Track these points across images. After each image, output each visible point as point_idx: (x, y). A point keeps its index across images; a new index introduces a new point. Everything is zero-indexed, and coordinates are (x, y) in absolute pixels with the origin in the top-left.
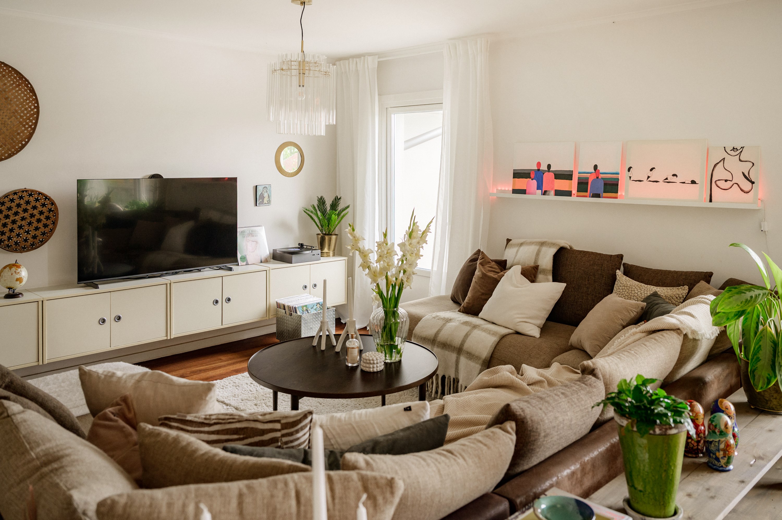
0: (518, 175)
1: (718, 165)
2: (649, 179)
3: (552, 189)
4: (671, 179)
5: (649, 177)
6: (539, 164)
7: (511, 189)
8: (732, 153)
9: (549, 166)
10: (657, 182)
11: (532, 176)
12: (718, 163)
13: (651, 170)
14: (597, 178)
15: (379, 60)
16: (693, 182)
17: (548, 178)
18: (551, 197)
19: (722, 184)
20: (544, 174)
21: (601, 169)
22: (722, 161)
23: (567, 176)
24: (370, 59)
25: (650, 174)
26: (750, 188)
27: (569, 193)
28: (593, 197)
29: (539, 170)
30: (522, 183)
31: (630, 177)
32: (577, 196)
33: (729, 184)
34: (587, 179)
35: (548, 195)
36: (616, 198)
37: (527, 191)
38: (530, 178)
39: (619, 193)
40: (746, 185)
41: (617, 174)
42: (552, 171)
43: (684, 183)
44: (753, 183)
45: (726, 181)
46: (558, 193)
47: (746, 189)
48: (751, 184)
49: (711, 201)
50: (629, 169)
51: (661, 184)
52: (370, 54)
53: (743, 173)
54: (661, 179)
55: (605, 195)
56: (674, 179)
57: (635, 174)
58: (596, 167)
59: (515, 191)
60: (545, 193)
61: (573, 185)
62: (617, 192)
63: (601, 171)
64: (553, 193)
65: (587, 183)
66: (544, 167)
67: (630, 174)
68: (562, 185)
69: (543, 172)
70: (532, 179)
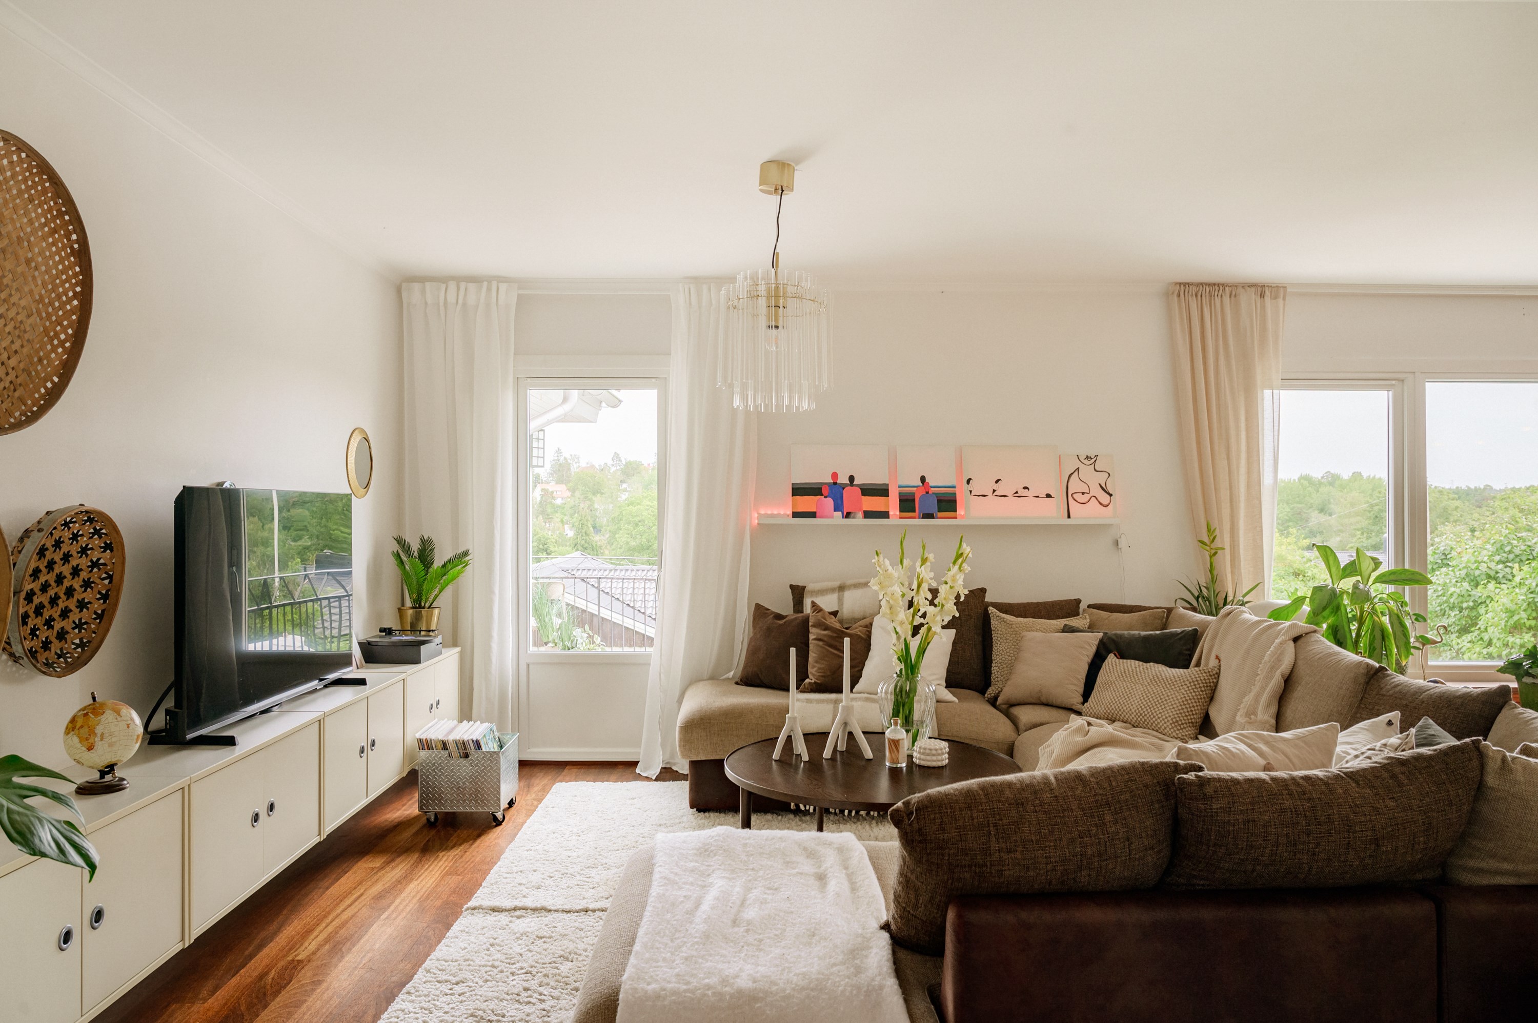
0: (798, 491)
1: (1073, 476)
2: (995, 493)
3: (860, 510)
4: (1022, 492)
5: (994, 491)
6: (835, 475)
7: (790, 512)
8: (1086, 462)
9: (852, 478)
10: (1005, 496)
11: (825, 492)
12: (1072, 474)
13: (997, 482)
14: (927, 493)
15: (521, 292)
16: (1048, 496)
17: (850, 495)
18: (858, 520)
19: (1078, 497)
20: (844, 489)
21: (930, 481)
22: (1076, 473)
23: (882, 491)
24: (503, 287)
25: (995, 487)
26: (1109, 501)
27: (885, 515)
28: (923, 518)
29: (835, 483)
30: (808, 503)
31: (971, 491)
32: (900, 518)
33: (1086, 497)
34: (913, 495)
35: (854, 518)
36: (956, 518)
37: (817, 514)
38: (822, 495)
39: (958, 512)
40: (1105, 498)
41: (954, 487)
42: (857, 485)
43: (1038, 497)
44: (1111, 495)
45: (1083, 493)
46: (868, 515)
47: (1105, 502)
48: (1108, 496)
49: (1069, 517)
50: (968, 481)
51: (1011, 499)
52: (501, 279)
53: (1100, 485)
54: (1009, 493)
55: (940, 514)
56: (1025, 492)
57: (976, 487)
58: (923, 479)
59: (796, 515)
60: (848, 515)
61: (892, 504)
62: (955, 511)
63: (931, 484)
64: (860, 514)
65: (914, 500)
66: (843, 480)
67: (970, 487)
68: (873, 503)
69: (843, 487)
70: (825, 497)
